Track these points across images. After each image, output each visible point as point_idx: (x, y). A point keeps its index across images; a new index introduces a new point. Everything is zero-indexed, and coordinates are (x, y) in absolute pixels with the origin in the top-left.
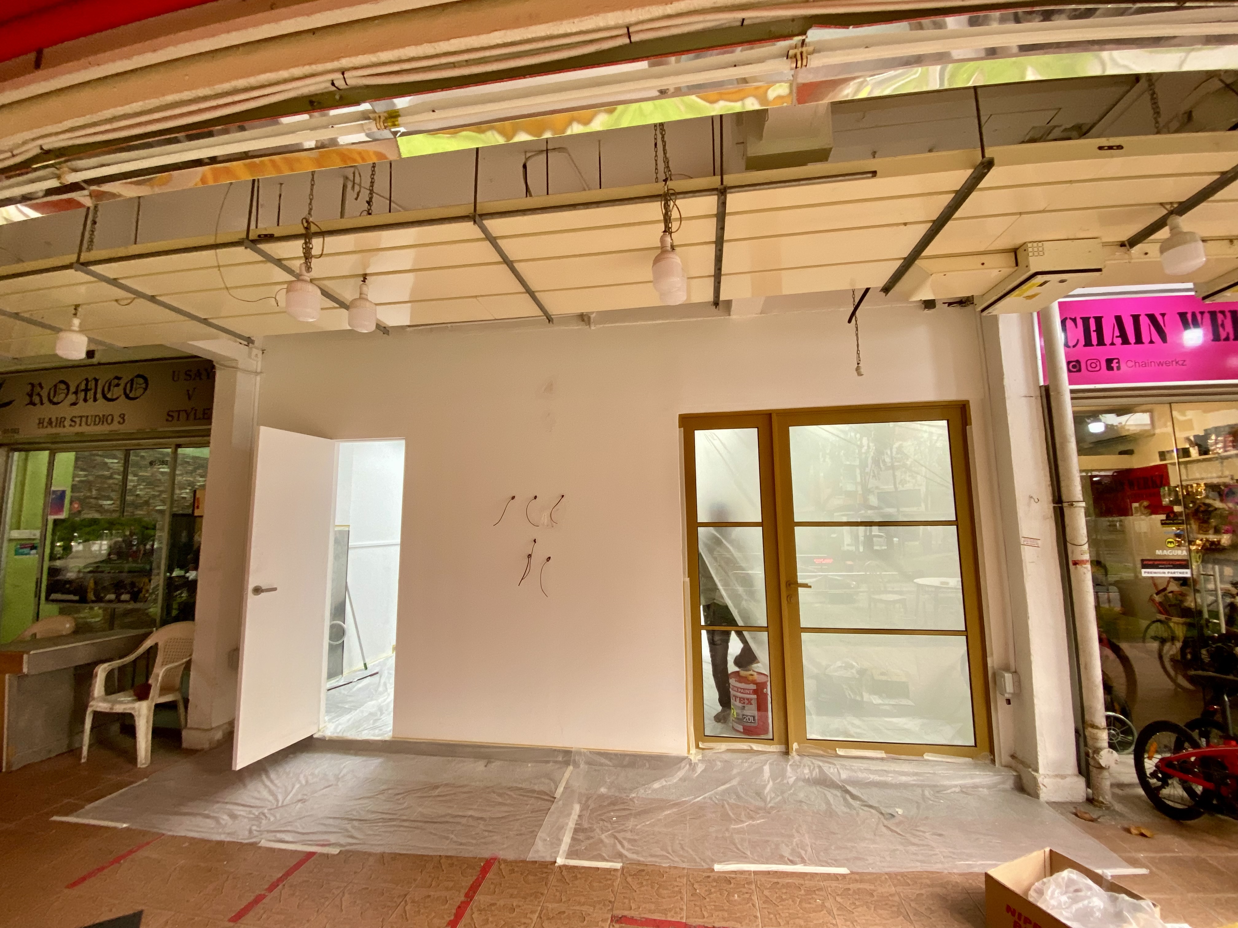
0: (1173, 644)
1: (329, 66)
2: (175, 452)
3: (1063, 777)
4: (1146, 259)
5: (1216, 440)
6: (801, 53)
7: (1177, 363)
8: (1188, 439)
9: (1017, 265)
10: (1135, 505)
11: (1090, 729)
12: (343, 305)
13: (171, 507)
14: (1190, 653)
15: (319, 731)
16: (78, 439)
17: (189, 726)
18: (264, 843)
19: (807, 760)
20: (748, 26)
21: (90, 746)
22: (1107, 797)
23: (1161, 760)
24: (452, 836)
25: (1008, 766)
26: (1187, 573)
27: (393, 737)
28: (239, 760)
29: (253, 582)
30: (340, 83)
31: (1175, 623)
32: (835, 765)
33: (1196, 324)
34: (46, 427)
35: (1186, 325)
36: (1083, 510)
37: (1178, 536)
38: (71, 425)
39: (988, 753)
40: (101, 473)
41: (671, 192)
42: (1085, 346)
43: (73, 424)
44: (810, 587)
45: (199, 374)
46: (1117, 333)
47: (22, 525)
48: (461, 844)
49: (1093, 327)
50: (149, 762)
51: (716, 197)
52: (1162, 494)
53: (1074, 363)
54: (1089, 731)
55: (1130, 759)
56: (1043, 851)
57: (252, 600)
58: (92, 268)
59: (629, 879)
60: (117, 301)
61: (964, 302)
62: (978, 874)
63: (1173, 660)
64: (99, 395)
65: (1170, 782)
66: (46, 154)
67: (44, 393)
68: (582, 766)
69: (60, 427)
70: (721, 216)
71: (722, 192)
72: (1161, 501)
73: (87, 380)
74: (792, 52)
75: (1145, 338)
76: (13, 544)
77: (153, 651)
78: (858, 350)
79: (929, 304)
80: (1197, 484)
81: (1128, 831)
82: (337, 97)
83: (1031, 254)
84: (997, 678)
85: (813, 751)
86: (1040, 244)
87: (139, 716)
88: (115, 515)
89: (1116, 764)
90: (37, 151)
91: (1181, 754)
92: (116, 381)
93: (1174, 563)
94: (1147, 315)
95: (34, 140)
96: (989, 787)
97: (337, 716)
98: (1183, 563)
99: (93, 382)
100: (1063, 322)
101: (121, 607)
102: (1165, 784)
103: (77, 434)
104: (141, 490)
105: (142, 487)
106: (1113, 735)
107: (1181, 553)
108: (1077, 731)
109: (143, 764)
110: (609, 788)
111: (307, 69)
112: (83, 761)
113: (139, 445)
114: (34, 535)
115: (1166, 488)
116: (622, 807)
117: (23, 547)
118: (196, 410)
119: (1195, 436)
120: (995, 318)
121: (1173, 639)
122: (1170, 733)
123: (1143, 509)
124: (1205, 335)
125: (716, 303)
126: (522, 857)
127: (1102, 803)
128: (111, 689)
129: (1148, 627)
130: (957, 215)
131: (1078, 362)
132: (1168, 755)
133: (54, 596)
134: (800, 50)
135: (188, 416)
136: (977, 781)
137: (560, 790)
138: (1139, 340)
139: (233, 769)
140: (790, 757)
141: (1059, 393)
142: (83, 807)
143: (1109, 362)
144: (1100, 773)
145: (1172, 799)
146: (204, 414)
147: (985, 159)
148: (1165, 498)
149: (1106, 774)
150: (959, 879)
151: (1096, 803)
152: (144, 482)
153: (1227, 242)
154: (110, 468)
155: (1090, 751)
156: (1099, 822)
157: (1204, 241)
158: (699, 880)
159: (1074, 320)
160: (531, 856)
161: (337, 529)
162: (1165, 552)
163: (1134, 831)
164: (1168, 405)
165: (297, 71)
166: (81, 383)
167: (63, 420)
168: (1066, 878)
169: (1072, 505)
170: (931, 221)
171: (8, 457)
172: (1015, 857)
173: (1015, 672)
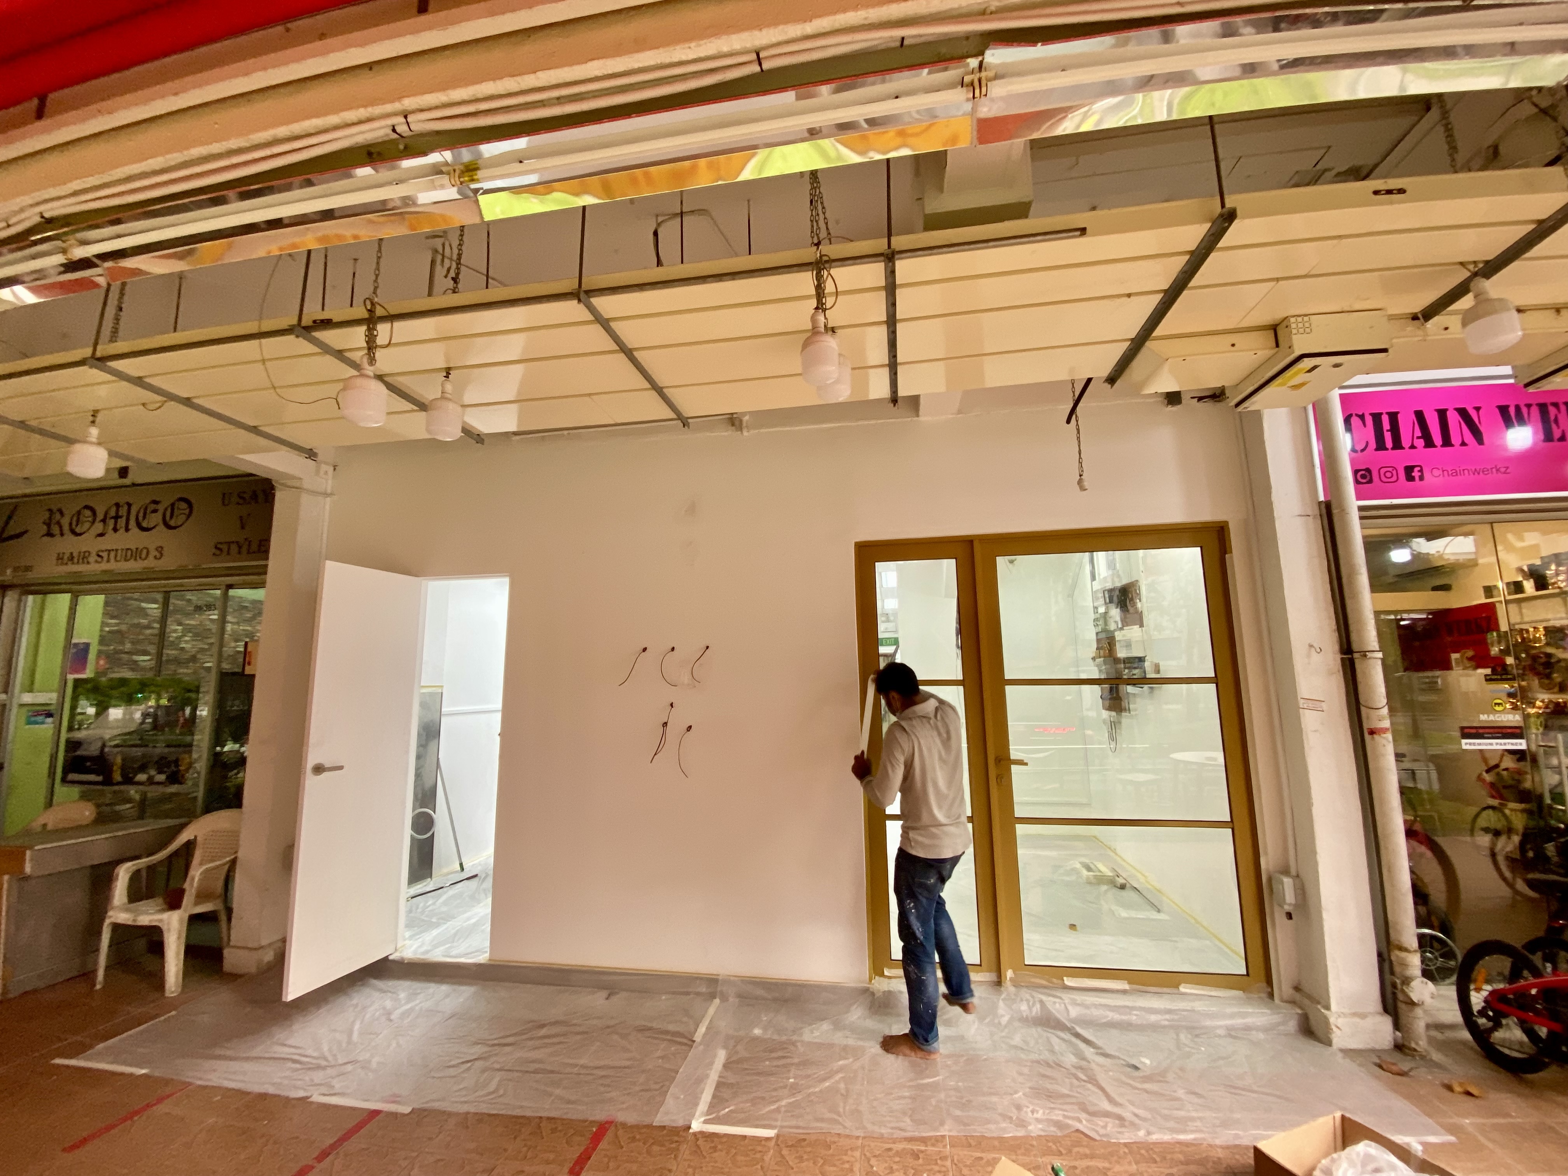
0: (1509, 838)
1: (389, 108)
2: (225, 595)
3: (1363, 1016)
4: (1447, 335)
5: (1556, 570)
6: (980, 81)
7: (1498, 470)
8: (1521, 570)
9: (1277, 346)
10: (1454, 656)
11: (1397, 952)
12: (422, 406)
13: (220, 662)
14: (1531, 849)
15: (396, 950)
16: (106, 579)
17: (232, 943)
18: (317, 1098)
19: (1025, 994)
20: (911, 46)
21: (107, 968)
22: (1422, 1044)
23: (1492, 993)
24: (558, 1092)
25: (1292, 1002)
26: (1521, 744)
27: (490, 960)
28: (290, 990)
29: (312, 759)
30: (402, 129)
31: (1512, 810)
32: (1060, 998)
33: (1521, 420)
34: (66, 564)
35: (1508, 423)
36: (1380, 662)
37: (1510, 695)
38: (97, 562)
39: (1264, 984)
40: (136, 621)
41: (825, 258)
42: (1376, 450)
43: (99, 559)
44: (1026, 764)
45: (255, 497)
46: (1418, 433)
47: (37, 685)
48: (569, 1102)
49: (1386, 425)
50: (180, 990)
51: (882, 264)
52: (1489, 641)
53: (1363, 472)
54: (1396, 955)
55: (1450, 991)
56: (1331, 1117)
57: (311, 782)
58: (113, 364)
59: (785, 1152)
60: (144, 405)
61: (1217, 396)
62: (1247, 1148)
63: (1509, 859)
64: (132, 523)
65: (1504, 1022)
66: (49, 222)
67: (65, 522)
68: (731, 999)
69: (83, 563)
70: (891, 288)
71: (890, 257)
72: (1488, 651)
73: (117, 505)
74: (967, 79)
75: (1455, 439)
76: (25, 709)
77: (190, 846)
78: (1080, 458)
79: (1173, 398)
80: (1535, 628)
81: (1449, 1088)
82: (401, 147)
83: (1294, 331)
84: (1273, 882)
85: (1033, 980)
86: (1306, 319)
87: (169, 930)
88: (150, 675)
89: (1432, 998)
90: (37, 219)
91: (1518, 984)
92: (153, 506)
93: (1504, 731)
94: (1456, 409)
95: (32, 206)
96: (1266, 1030)
97: (421, 932)
98: (1518, 731)
99: (126, 508)
100: (1347, 420)
101: (153, 792)
102: (1497, 1025)
103: (105, 572)
104: (187, 642)
105: (187, 638)
106: (1430, 960)
107: (1513, 719)
108: (1380, 955)
109: (173, 992)
110: (765, 1029)
111: (362, 113)
112: (98, 987)
113: (182, 585)
114: (51, 699)
115: (1495, 634)
116: (780, 1054)
117: (37, 714)
118: (250, 542)
119: (1529, 566)
120: (1257, 416)
121: (1510, 831)
122: (1502, 957)
123: (1466, 661)
124: (1535, 433)
125: (894, 400)
126: (647, 1121)
127: (1415, 1050)
128: (136, 895)
129: (1477, 816)
130: (1193, 283)
131: (1368, 470)
132: (1501, 986)
133: (72, 776)
134: (978, 75)
135: (240, 547)
136: (1249, 1020)
137: (702, 1029)
138: (1447, 442)
139: (284, 999)
140: (1002, 989)
141: (1343, 511)
142: (91, 1047)
143: (1409, 470)
144: (1411, 1011)
145: (1507, 1045)
146: (260, 546)
147: (1224, 210)
148: (1493, 646)
149: (1419, 1012)
150: (1220, 1154)
151: (1407, 1051)
152: (190, 632)
153: (1551, 314)
154: (147, 615)
155: (1398, 981)
156: (1411, 1076)
157: (1519, 311)
158: (878, 1153)
159: (1362, 417)
160: (659, 1119)
161: (424, 691)
162: (1492, 717)
163: (1458, 1089)
164: (1488, 527)
165: (350, 116)
166: (110, 508)
167: (87, 554)
168: (1362, 1154)
169: (1365, 656)
170: (1161, 291)
171: (20, 601)
172: (1298, 1124)
173: (1298, 876)
